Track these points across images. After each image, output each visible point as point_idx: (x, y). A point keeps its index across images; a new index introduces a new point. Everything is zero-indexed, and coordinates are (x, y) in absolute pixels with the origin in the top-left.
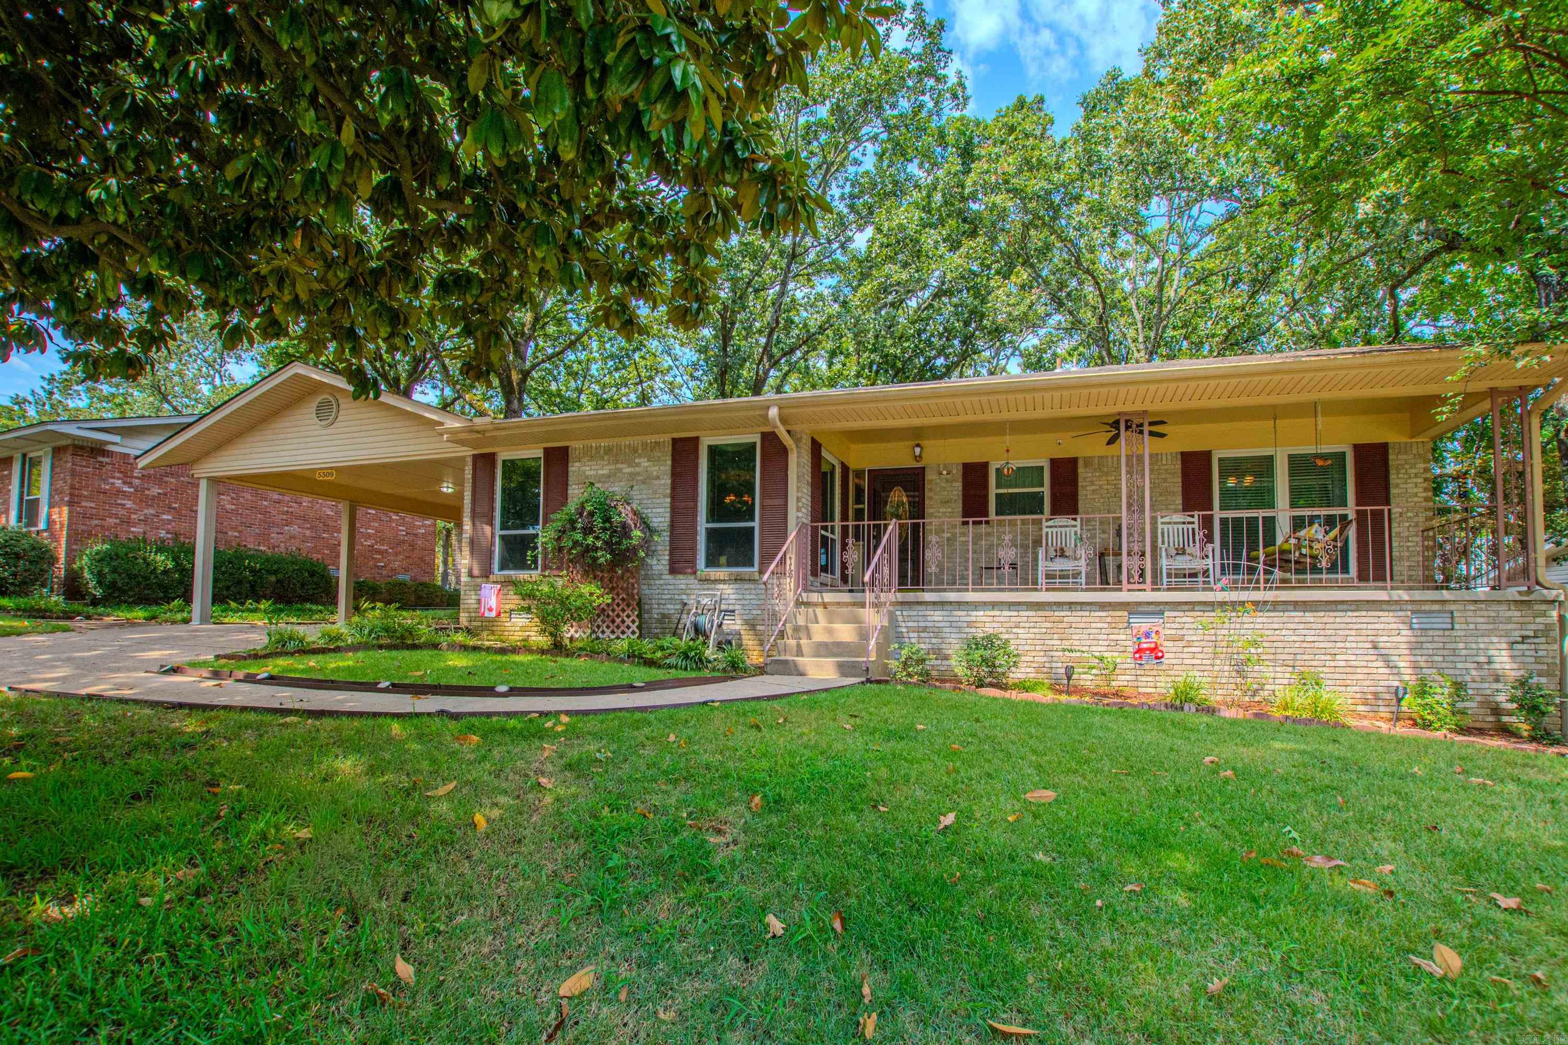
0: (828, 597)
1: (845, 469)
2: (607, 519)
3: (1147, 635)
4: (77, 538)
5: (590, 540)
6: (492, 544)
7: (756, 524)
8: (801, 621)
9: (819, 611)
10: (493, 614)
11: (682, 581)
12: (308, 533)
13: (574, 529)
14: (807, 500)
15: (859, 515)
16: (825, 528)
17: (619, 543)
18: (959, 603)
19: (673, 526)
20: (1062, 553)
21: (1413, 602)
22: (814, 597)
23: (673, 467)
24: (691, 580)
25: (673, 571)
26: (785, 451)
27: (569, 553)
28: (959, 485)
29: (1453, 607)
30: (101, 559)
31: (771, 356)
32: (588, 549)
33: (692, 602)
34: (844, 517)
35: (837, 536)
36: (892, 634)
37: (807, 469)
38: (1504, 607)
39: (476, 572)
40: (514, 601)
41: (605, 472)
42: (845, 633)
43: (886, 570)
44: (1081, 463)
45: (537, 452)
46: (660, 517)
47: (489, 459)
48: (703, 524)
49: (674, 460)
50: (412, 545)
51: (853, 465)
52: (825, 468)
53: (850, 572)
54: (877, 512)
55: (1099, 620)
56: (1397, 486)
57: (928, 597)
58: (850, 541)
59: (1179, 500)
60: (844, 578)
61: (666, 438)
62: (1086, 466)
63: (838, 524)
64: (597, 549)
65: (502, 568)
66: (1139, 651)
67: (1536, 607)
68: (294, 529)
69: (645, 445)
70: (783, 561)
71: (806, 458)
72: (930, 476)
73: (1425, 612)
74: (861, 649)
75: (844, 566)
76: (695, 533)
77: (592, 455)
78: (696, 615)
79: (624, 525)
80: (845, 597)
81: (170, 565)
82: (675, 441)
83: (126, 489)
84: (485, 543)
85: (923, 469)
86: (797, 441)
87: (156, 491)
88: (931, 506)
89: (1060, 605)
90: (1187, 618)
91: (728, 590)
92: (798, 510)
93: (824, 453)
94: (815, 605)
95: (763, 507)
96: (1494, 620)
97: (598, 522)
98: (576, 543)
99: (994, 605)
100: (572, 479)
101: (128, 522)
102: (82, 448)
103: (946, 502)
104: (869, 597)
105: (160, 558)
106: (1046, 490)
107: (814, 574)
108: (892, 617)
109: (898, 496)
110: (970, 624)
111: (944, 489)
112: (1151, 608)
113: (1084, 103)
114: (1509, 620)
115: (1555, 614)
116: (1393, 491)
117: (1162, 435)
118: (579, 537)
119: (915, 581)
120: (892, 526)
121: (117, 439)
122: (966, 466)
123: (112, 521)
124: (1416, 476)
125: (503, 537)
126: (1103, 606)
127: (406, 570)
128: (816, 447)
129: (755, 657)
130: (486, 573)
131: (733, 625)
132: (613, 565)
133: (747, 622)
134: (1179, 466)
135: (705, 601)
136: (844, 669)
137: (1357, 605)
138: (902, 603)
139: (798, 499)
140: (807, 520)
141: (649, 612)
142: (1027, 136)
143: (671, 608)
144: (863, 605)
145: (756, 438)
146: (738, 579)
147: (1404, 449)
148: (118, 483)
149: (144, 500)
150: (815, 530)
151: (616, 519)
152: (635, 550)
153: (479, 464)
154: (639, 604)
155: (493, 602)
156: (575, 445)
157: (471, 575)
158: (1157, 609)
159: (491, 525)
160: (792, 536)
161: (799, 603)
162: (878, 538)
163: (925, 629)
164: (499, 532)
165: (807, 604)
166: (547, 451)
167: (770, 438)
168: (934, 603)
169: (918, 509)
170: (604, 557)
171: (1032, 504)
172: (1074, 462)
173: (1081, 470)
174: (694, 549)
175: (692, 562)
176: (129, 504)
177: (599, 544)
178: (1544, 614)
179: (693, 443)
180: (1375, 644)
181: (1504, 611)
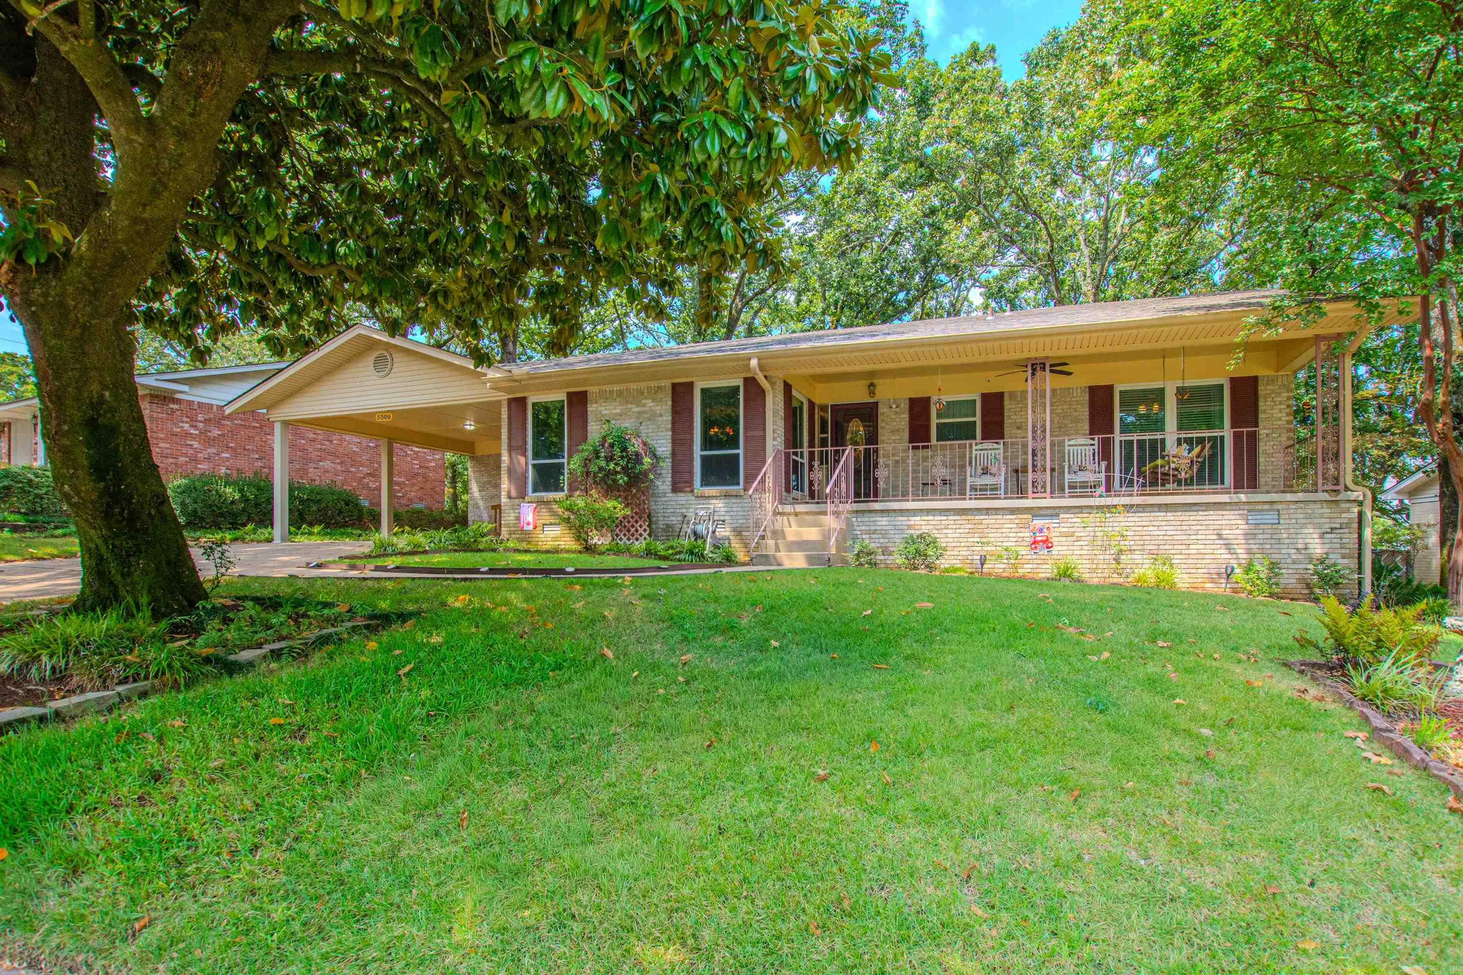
0: (801, 508)
1: (812, 404)
2: (624, 449)
3: (1041, 531)
5: (612, 466)
6: (526, 471)
7: (741, 451)
8: (778, 526)
9: (792, 518)
10: (531, 527)
11: (682, 498)
12: (339, 467)
13: (598, 457)
14: (781, 431)
15: (824, 442)
16: (796, 454)
17: (634, 467)
18: (901, 511)
19: (674, 454)
20: (985, 471)
21: (1248, 503)
22: (788, 508)
23: (673, 406)
24: (690, 497)
25: (675, 489)
26: (762, 392)
27: (595, 476)
28: (906, 416)
29: (1280, 507)
31: (743, 296)
32: (609, 473)
33: (691, 514)
34: (811, 444)
35: (806, 461)
36: (847, 534)
37: (781, 405)
38: (1318, 506)
39: (514, 493)
40: (546, 517)
41: (618, 411)
42: (812, 534)
43: (843, 485)
44: (1006, 397)
45: (561, 396)
46: (664, 446)
47: (522, 402)
48: (698, 453)
49: (673, 401)
50: (426, 478)
51: (818, 401)
52: (795, 404)
53: (816, 487)
54: (839, 439)
55: (1008, 522)
56: (1265, 412)
57: (877, 506)
58: (816, 463)
59: (1086, 427)
60: (812, 495)
61: (667, 383)
62: (1011, 399)
63: (806, 450)
64: (616, 473)
65: (535, 491)
66: (1035, 542)
67: (1343, 505)
68: (327, 464)
69: (649, 388)
70: (763, 481)
71: (780, 398)
72: (882, 409)
73: (1262, 511)
74: (823, 544)
75: (811, 483)
76: (692, 460)
77: (606, 397)
78: (695, 524)
79: (637, 454)
80: (812, 507)
81: (237, 496)
82: (674, 386)
83: (193, 431)
84: (519, 470)
85: (877, 403)
86: (773, 384)
87: (216, 432)
88: (884, 434)
89: (979, 510)
90: (1076, 519)
91: (719, 505)
92: (774, 439)
93: (794, 393)
94: (789, 514)
95: (746, 438)
96: (1308, 516)
97: (617, 451)
98: (601, 469)
99: (928, 511)
100: (590, 417)
101: (194, 460)
102: (157, 396)
103: (894, 431)
104: (830, 507)
105: (229, 490)
106: (978, 419)
107: (788, 490)
108: (849, 524)
109: (856, 428)
110: (910, 527)
111: (893, 420)
112: (1049, 512)
113: (1027, 60)
114: (1322, 516)
115: (1356, 510)
116: (1261, 416)
117: (1070, 374)
118: (603, 463)
119: (867, 495)
120: (849, 449)
121: (186, 388)
122: (912, 400)
123: (182, 459)
124: (1281, 403)
125: (534, 466)
126: (1013, 511)
127: (421, 500)
128: (788, 388)
129: (741, 556)
130: (522, 495)
131: (723, 532)
132: (629, 486)
133: (734, 530)
134: (1087, 398)
135: (702, 513)
136: (810, 560)
137: (1208, 506)
138: (857, 512)
139: (774, 431)
140: (781, 447)
141: (656, 522)
142: (976, 91)
143: (675, 520)
144: (825, 513)
145: (739, 382)
146: (727, 496)
147: (1271, 380)
148: (186, 426)
149: (209, 442)
150: (787, 455)
151: (631, 449)
152: (645, 474)
153: (513, 406)
154: (649, 516)
155: (530, 518)
156: (592, 389)
157: (510, 497)
158: (1053, 513)
159: (524, 454)
160: (769, 460)
161: (776, 513)
162: (837, 461)
163: (875, 531)
164: (531, 462)
165: (782, 514)
166: (570, 395)
167: (751, 382)
168: (882, 511)
169: (872, 438)
170: (622, 479)
171: (965, 432)
172: (1001, 395)
173: (1007, 403)
174: (691, 472)
175: (690, 483)
176: (196, 444)
177: (618, 469)
178: (1348, 511)
179: (689, 387)
180: (1220, 536)
181: (1318, 509)
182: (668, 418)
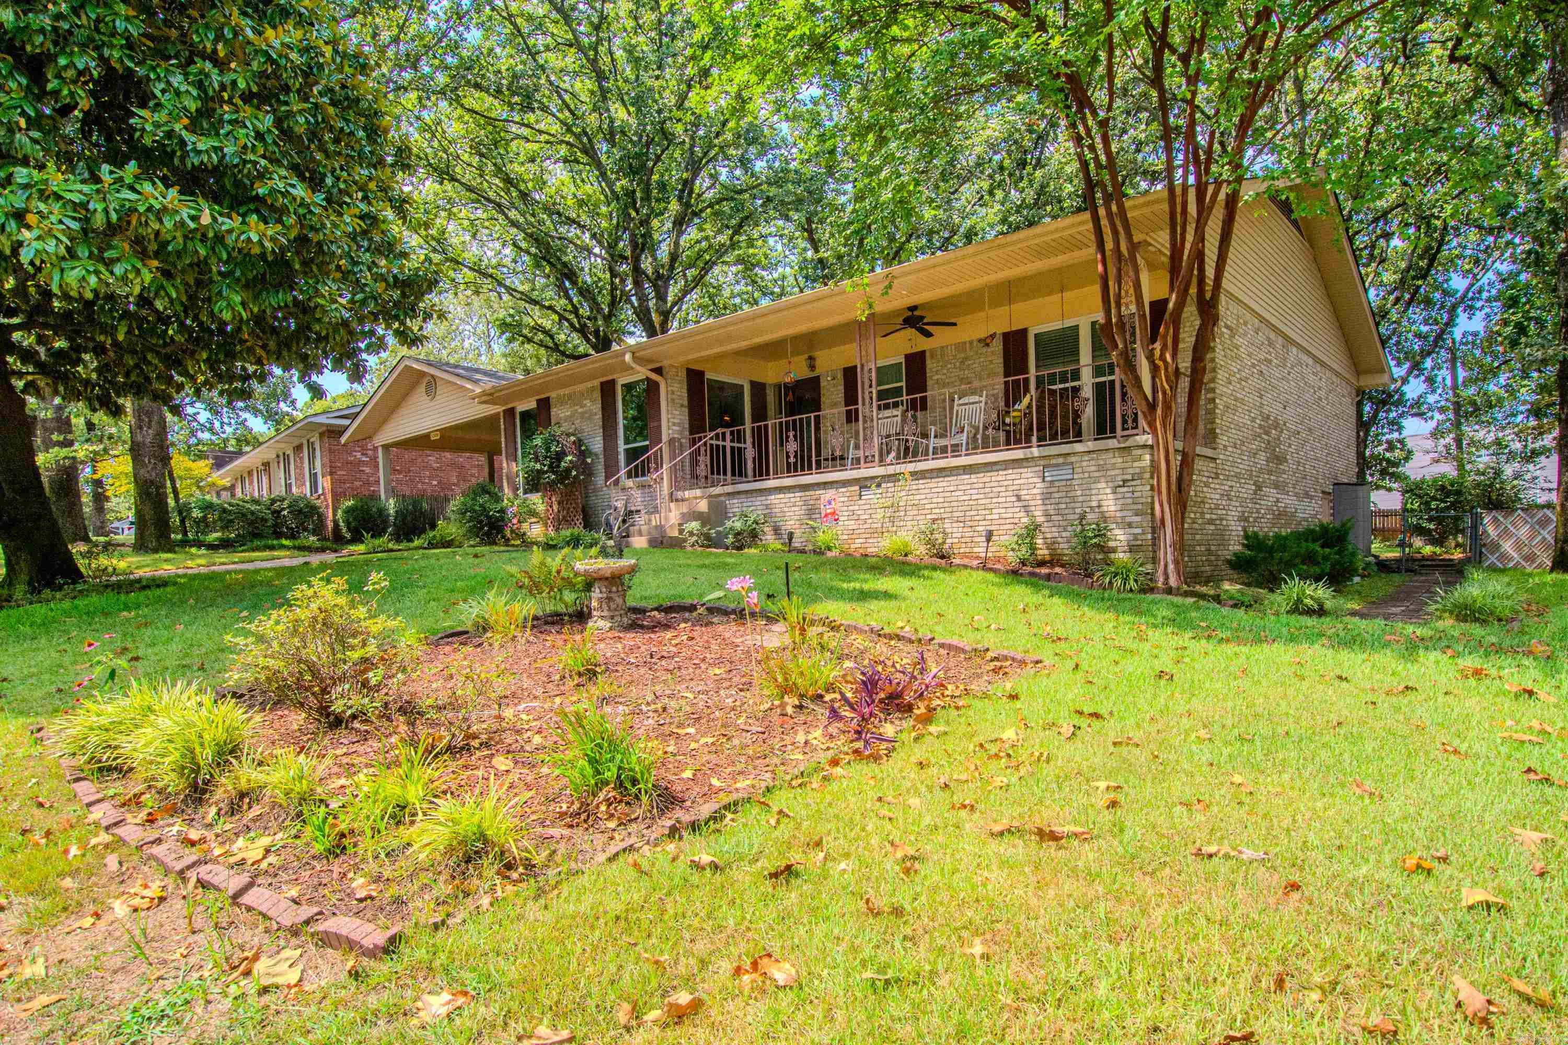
0: (688, 494)
4: (337, 497)
6: (518, 475)
7: (649, 442)
11: (612, 492)
14: (680, 419)
19: (605, 449)
21: (1047, 457)
23: (602, 404)
24: (618, 490)
28: (842, 388)
29: (1073, 459)
30: (348, 511)
38: (1110, 455)
39: (511, 496)
41: (569, 413)
44: (927, 354)
45: (534, 403)
46: (597, 444)
47: (512, 412)
48: (622, 447)
49: (603, 399)
55: (841, 496)
59: (1001, 380)
61: (596, 383)
62: (931, 358)
69: (587, 389)
71: (679, 386)
72: (823, 381)
73: (1057, 465)
76: (617, 453)
77: (562, 401)
82: (602, 383)
84: (513, 475)
85: (817, 379)
86: (665, 374)
90: (896, 488)
91: (636, 495)
92: (669, 428)
95: (651, 429)
96: (1101, 468)
100: (553, 421)
103: (833, 405)
106: (903, 384)
111: (832, 393)
112: (873, 482)
114: (1114, 467)
122: (844, 370)
123: (358, 484)
125: (523, 471)
134: (1002, 347)
139: (669, 420)
140: (681, 435)
146: (642, 486)
148: (359, 455)
153: (508, 417)
156: (553, 395)
158: (877, 482)
159: (516, 460)
160: (664, 449)
164: (521, 467)
166: (539, 401)
168: (746, 492)
172: (923, 355)
173: (930, 364)
174: (618, 466)
175: (618, 476)
178: (1140, 459)
179: (612, 382)
180: (1019, 499)
181: (1109, 458)
182: (599, 416)
